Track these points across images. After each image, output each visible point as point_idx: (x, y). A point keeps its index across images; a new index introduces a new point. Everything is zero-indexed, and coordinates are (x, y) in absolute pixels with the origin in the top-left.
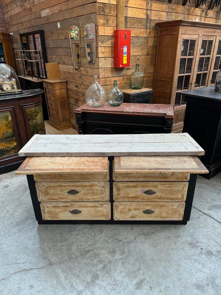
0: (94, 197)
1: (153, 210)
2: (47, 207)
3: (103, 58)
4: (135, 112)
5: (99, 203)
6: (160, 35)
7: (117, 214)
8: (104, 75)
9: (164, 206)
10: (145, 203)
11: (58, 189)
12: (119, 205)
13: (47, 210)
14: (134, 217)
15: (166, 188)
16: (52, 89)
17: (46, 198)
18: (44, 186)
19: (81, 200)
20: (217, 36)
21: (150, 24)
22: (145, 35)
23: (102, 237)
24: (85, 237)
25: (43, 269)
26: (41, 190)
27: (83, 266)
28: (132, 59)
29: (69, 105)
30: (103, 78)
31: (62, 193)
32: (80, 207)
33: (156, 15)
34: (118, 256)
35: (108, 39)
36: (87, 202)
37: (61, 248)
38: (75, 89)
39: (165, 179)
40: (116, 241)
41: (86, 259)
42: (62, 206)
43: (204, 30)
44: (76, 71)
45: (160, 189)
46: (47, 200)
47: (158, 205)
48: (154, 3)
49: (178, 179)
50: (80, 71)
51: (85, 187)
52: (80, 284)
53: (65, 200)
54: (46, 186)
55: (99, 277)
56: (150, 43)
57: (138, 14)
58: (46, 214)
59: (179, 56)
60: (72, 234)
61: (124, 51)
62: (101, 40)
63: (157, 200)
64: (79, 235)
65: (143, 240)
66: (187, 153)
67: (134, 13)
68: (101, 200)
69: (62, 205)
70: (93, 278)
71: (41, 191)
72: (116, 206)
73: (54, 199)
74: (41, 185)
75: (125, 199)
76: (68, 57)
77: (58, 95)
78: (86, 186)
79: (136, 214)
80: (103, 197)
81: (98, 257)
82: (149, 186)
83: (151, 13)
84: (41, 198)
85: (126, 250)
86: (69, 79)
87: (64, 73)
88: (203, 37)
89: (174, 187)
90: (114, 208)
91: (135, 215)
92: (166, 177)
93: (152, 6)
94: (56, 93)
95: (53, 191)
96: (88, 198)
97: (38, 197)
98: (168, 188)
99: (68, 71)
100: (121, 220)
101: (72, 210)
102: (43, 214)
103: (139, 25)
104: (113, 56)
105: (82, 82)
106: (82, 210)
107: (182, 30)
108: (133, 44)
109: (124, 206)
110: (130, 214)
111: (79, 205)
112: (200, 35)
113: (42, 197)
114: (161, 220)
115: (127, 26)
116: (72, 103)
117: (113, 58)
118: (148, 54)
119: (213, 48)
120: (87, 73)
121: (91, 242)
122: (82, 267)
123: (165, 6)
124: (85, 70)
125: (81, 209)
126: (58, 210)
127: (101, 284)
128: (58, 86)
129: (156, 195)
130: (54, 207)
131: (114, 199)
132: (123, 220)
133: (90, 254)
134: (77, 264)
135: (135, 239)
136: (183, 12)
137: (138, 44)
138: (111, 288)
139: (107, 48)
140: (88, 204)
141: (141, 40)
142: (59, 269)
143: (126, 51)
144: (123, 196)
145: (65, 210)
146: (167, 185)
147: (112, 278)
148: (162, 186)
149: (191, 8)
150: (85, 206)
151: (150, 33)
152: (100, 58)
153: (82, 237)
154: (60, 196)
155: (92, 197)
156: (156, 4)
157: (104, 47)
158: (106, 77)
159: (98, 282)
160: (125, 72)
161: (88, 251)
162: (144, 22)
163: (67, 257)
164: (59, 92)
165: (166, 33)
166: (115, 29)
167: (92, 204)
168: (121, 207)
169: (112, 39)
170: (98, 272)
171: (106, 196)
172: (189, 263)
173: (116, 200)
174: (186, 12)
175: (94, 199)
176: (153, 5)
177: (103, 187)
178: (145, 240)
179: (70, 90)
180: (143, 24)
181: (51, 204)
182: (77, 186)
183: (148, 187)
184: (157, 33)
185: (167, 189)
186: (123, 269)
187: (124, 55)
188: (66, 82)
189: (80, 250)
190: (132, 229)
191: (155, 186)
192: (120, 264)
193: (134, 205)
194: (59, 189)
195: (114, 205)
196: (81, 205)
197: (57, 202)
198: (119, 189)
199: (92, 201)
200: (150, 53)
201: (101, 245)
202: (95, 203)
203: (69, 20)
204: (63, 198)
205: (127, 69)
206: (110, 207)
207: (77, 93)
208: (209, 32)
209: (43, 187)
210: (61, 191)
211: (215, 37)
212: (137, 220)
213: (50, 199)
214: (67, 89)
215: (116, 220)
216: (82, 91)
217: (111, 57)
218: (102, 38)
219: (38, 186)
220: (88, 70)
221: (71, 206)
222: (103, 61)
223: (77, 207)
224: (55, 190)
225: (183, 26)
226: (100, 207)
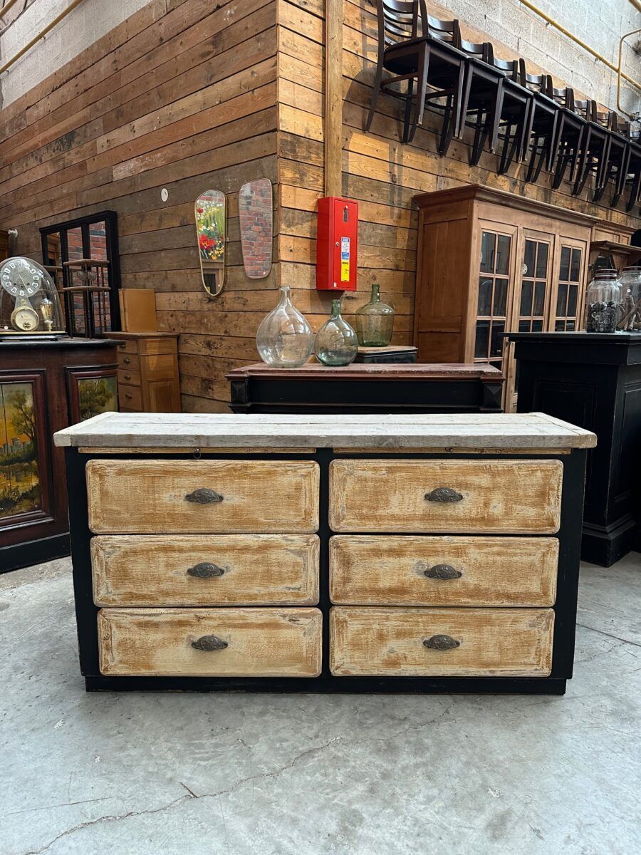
0: (272, 589)
2: (119, 626)
5: (286, 611)
6: (424, 225)
7: (342, 650)
10: (431, 612)
11: (160, 559)
12: (347, 618)
15: (490, 558)
16: (137, 354)
17: (118, 592)
18: (117, 549)
19: (229, 599)
20: (557, 237)
21: (400, 195)
22: (389, 221)
26: (107, 563)
28: (361, 275)
29: (181, 398)
31: (171, 574)
32: (225, 625)
33: (412, 179)
35: (302, 219)
36: (248, 610)
38: (205, 351)
39: (486, 525)
42: (167, 622)
43: (527, 216)
44: (210, 306)
46: (123, 600)
48: (406, 150)
49: (527, 526)
50: (223, 303)
51: (243, 553)
53: (178, 600)
54: (123, 550)
56: (402, 241)
57: (372, 170)
59: (475, 273)
61: (343, 251)
63: (466, 600)
66: (546, 441)
67: (362, 166)
68: (291, 600)
69: (168, 618)
71: (106, 568)
72: (338, 622)
73: (143, 597)
74: (106, 544)
76: (188, 271)
77: (152, 369)
78: (246, 549)
79: (401, 652)
80: (299, 589)
82: (440, 549)
83: (400, 172)
84: (103, 592)
86: (185, 328)
87: (172, 316)
88: (527, 234)
90: (334, 630)
91: (398, 657)
92: (488, 520)
93: (402, 156)
94: (148, 364)
95: (143, 566)
96: (251, 592)
97: (95, 590)
98: (498, 558)
99: (183, 307)
100: (354, 673)
101: (198, 636)
103: (375, 195)
104: (316, 262)
105: (226, 332)
106: (230, 636)
107: (479, 209)
108: (363, 239)
109: (363, 622)
110: (384, 652)
111: (220, 618)
112: (520, 228)
113: (107, 588)
114: (483, 675)
115: (347, 194)
116: (190, 392)
117: (314, 267)
118: (397, 269)
119: (551, 262)
120: (244, 304)
123: (431, 162)
124: (239, 298)
125: (227, 634)
126: (153, 637)
128: (154, 345)
129: (464, 583)
130: (142, 625)
131: (331, 598)
137: (373, 240)
140: (251, 614)
141: (380, 232)
143: (348, 251)
144: (359, 585)
145: (175, 639)
148: (478, 551)
149: (489, 174)
150: (241, 622)
151: (399, 217)
154: (166, 586)
155: (263, 591)
156: (412, 154)
157: (293, 238)
160: (342, 306)
162: (387, 189)
164: (155, 362)
165: (439, 219)
166: (320, 197)
167: (264, 616)
168: (354, 627)
169: (312, 221)
173: (339, 602)
175: (271, 595)
176: (406, 154)
177: (300, 553)
179: (189, 357)
180: (383, 194)
181: (132, 615)
182: (221, 550)
184: (417, 220)
185: (494, 562)
187: (343, 261)
188: (178, 337)
194: (162, 558)
195: (331, 618)
196: (229, 618)
197: (153, 608)
198: (347, 563)
199: (262, 602)
200: (402, 265)
202: (274, 610)
203: (197, 179)
204: (174, 594)
205: (348, 298)
206: (321, 626)
207: (210, 362)
208: (538, 224)
209: (113, 552)
210: (169, 566)
212: (407, 675)
213: (132, 596)
214: (179, 357)
215: (339, 673)
217: (309, 262)
218: (290, 215)
219: (97, 550)
220: (248, 296)
221: (194, 621)
222: (291, 271)
223: (214, 627)
224: (151, 562)
225: (481, 200)
226: (288, 627)
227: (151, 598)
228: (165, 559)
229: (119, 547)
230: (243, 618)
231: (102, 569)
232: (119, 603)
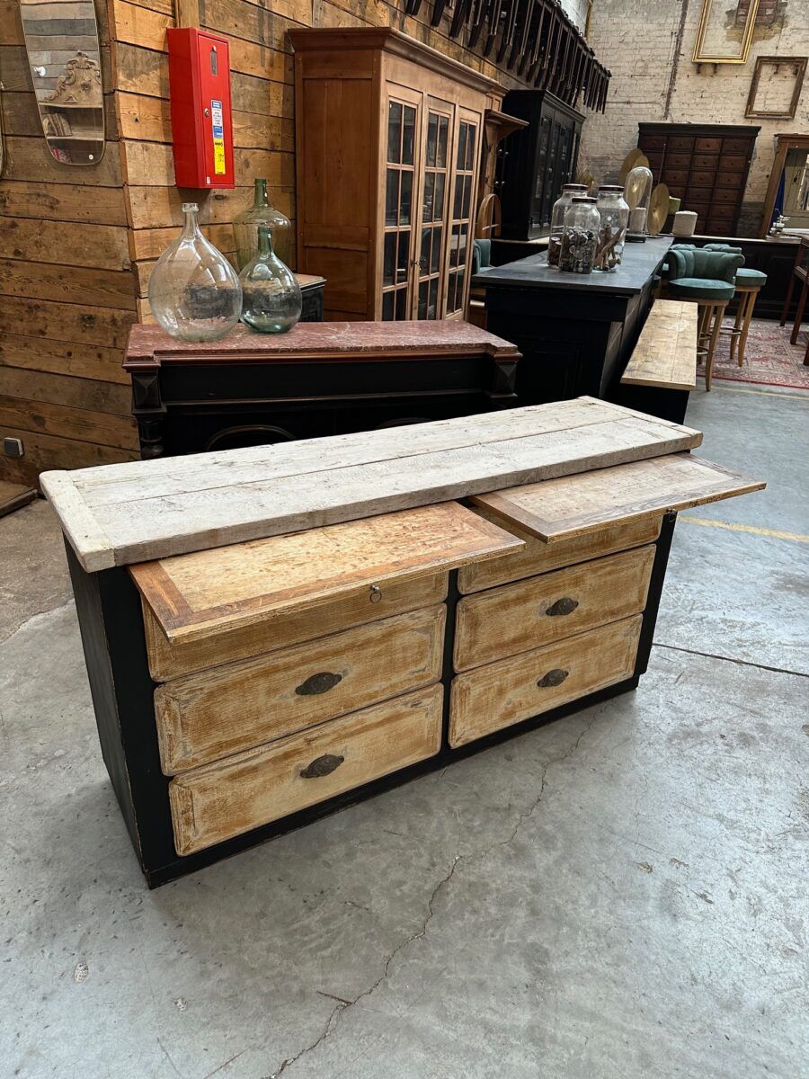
0: (395, 679)
1: (563, 668)
2: (203, 790)
3: (139, 144)
4: (381, 347)
5: (408, 698)
6: (304, 79)
7: (463, 720)
8: (146, 217)
9: (592, 643)
11: (260, 687)
12: (471, 685)
13: (200, 801)
14: (510, 714)
17: (200, 748)
18: (199, 692)
19: (345, 707)
20: (457, 107)
21: (270, 27)
22: (260, 71)
23: (440, 823)
24: (385, 850)
25: (328, 1039)
26: (183, 716)
27: (466, 945)
30: (144, 229)
31: (273, 701)
32: (340, 738)
34: (544, 859)
35: (148, 64)
36: (366, 711)
37: (332, 927)
39: (605, 548)
40: (498, 816)
41: (454, 917)
42: (270, 760)
43: (432, 77)
45: (588, 587)
46: (207, 755)
47: (578, 644)
51: (364, 649)
52: (510, 1006)
53: (284, 730)
54: (206, 691)
55: (547, 949)
56: (276, 106)
58: (198, 823)
59: (383, 163)
60: (330, 862)
61: (214, 123)
62: (126, 63)
63: (579, 628)
64: (358, 855)
65: (568, 776)
68: (415, 684)
69: (271, 755)
70: (529, 963)
71: (183, 724)
72: (461, 692)
73: (237, 742)
74: (182, 691)
75: (491, 656)
78: (368, 642)
80: (424, 670)
81: (489, 893)
82: (561, 584)
84: (177, 756)
85: (549, 828)
88: (430, 104)
89: (622, 570)
90: (455, 701)
91: (514, 706)
95: (237, 703)
96: (371, 691)
97: (165, 757)
98: (609, 578)
100: (473, 738)
101: (305, 762)
102: (183, 828)
103: (241, 25)
104: (171, 140)
105: (17, 253)
106: (346, 748)
107: (389, 66)
109: (485, 683)
110: (502, 706)
111: (334, 732)
112: (425, 95)
113: (185, 748)
114: (583, 695)
115: (204, 21)
117: (170, 148)
118: (272, 148)
120: (52, 207)
121: (419, 855)
122: (463, 950)
124: (39, 195)
125: (343, 746)
126: (251, 784)
127: (569, 968)
129: (578, 613)
130: (233, 777)
131: (455, 667)
132: (480, 736)
133: (452, 895)
134: (440, 953)
135: (544, 783)
136: (351, 7)
138: (609, 960)
139: (147, 99)
140: (370, 715)
141: (249, 88)
142: (393, 1004)
143: (221, 125)
144: (485, 644)
145: (280, 776)
146: (608, 569)
147: (585, 932)
148: (594, 576)
150: (359, 727)
151: (271, 64)
152: (127, 142)
153: (373, 853)
154: (264, 720)
155: (384, 684)
157: (136, 97)
158: (154, 223)
159: (555, 967)
160: (211, 211)
161: (440, 889)
162: (254, 17)
163: (381, 946)
165: (328, 73)
166: (169, 25)
168: (476, 691)
169: (161, 68)
170: (531, 938)
171: (434, 661)
172: (727, 784)
173: (464, 669)
174: (358, 8)
175: (393, 686)
177: (427, 629)
178: (576, 775)
180: (251, 25)
181: (221, 769)
182: (337, 653)
183: (558, 588)
184: (293, 69)
186: (593, 887)
187: (216, 140)
189: (407, 901)
190: (509, 759)
191: (577, 582)
192: (570, 876)
193: (515, 668)
194: (262, 685)
195: (453, 691)
196: (345, 728)
197: (251, 749)
198: (474, 625)
199: (384, 697)
200: (278, 142)
201: (462, 848)
202: (395, 702)
204: (278, 724)
205: (217, 198)
206: (443, 700)
208: (441, 90)
209: (192, 698)
210: (271, 692)
211: (453, 106)
212: (521, 720)
213: (220, 746)
215: (459, 744)
216: (19, 293)
217: (164, 141)
218: (130, 55)
219: (168, 703)
220: (56, 192)
221: (304, 747)
222: (140, 157)
223: (329, 744)
224: (247, 694)
225: (390, 51)
226: (410, 714)
227: (247, 739)
228: (266, 685)
229: (201, 689)
230: (361, 722)
231: (175, 726)
232: (202, 761)
